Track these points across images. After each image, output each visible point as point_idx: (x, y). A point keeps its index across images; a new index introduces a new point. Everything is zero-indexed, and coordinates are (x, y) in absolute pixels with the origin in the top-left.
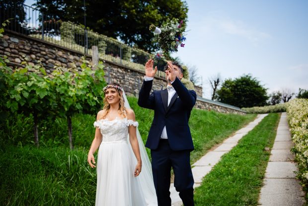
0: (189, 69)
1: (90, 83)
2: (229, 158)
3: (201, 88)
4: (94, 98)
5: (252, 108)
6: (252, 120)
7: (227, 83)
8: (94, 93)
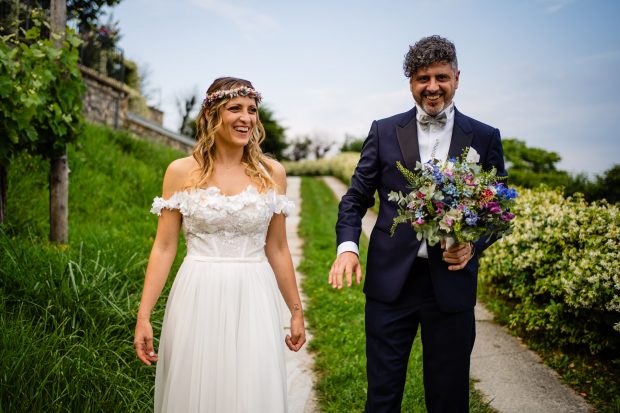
3: (161, 113)
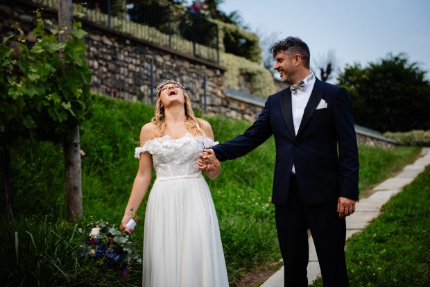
0: (262, 39)
1: (54, 70)
2: (366, 245)
4: (64, 104)
5: (407, 134)
6: (411, 161)
7: (352, 75)
8: (64, 92)
